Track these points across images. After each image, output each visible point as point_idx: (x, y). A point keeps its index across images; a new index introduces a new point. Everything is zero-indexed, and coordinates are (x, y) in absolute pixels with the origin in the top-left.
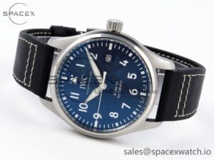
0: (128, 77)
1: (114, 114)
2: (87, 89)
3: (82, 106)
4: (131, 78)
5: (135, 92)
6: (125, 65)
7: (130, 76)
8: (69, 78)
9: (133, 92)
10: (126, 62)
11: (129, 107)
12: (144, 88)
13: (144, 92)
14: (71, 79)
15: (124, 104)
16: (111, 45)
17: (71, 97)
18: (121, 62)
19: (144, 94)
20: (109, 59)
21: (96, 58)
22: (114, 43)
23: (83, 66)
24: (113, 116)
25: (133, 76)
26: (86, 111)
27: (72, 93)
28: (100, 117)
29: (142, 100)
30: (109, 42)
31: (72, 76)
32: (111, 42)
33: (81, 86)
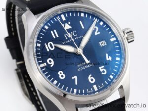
0: (100, 68)
1: (62, 74)
2: (67, 40)
3: (51, 45)
4: (101, 70)
5: (92, 80)
6: (107, 59)
7: (101, 68)
8: (66, 21)
9: (91, 79)
10: (110, 59)
11: (76, 84)
12: (101, 86)
13: (98, 88)
14: (66, 24)
15: (76, 77)
16: (114, 39)
17: (52, 32)
18: (107, 55)
19: (96, 89)
20: (102, 44)
21: (96, 33)
22: (117, 40)
23: (83, 27)
24: (60, 75)
25: (103, 71)
26: (48, 50)
27: (55, 31)
28: (51, 64)
29: (90, 90)
30: (115, 36)
31: (69, 23)
32: (117, 38)
33: (66, 35)
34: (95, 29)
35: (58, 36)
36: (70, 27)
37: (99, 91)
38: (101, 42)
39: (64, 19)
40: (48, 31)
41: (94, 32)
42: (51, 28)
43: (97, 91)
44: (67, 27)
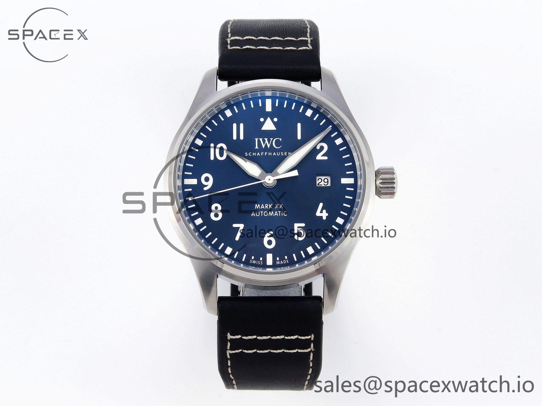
1: (219, 211)
2: (256, 151)
3: (221, 149)
5: (270, 243)
6: (318, 214)
8: (271, 115)
10: (325, 215)
12: (282, 259)
13: (274, 260)
14: (269, 119)
16: (351, 181)
17: (235, 125)
18: (321, 205)
19: (269, 261)
20: (323, 181)
21: (319, 157)
22: (355, 185)
23: (299, 137)
26: (212, 158)
27: (242, 125)
28: (206, 186)
29: (257, 259)
30: (355, 176)
31: (275, 120)
32: (356, 181)
33: (259, 141)
34: (322, 148)
35: (242, 138)
36: (273, 128)
37: (274, 266)
38: (323, 178)
39: (269, 108)
40: (229, 121)
41: (314, 151)
42: (236, 119)
43: (270, 267)
44: (269, 125)
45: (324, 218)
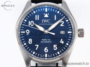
0: (54, 45)
1: (31, 41)
2: (43, 23)
3: (32, 23)
4: (54, 47)
5: (46, 50)
6: (61, 42)
8: (47, 13)
10: (63, 42)
11: (36, 49)
12: (50, 55)
14: (46, 14)
15: (38, 46)
17: (36, 16)
18: (62, 40)
19: (46, 56)
20: (62, 32)
22: (72, 34)
23: (55, 19)
25: (55, 48)
26: (29, 25)
27: (38, 16)
28: (27, 34)
29: (42, 55)
30: (72, 31)
31: (48, 14)
32: (72, 32)
34: (62, 23)
35: (38, 19)
36: (48, 16)
37: (48, 57)
38: (62, 31)
39: (46, 11)
40: (34, 15)
41: (60, 24)
42: (36, 14)
43: (46, 58)
44: (46, 16)
45: (63, 43)
